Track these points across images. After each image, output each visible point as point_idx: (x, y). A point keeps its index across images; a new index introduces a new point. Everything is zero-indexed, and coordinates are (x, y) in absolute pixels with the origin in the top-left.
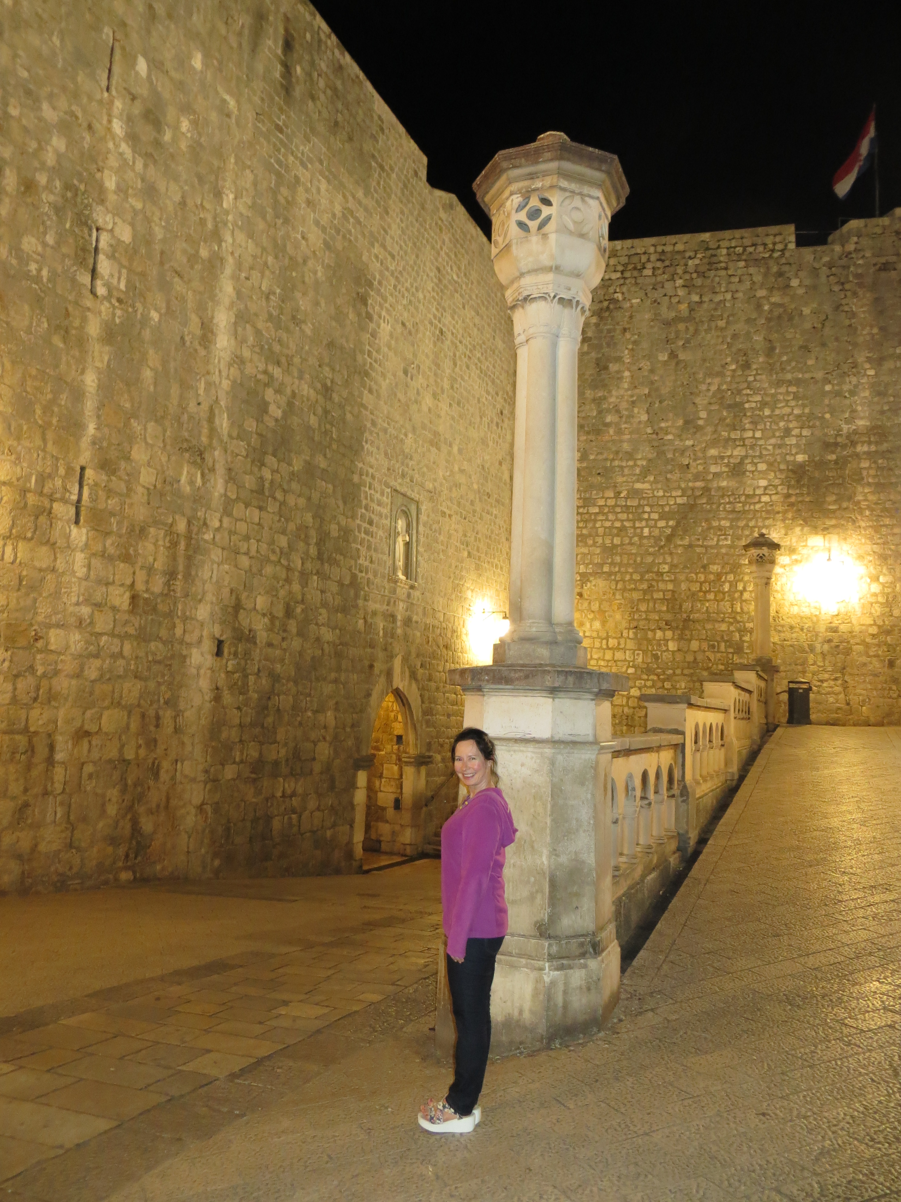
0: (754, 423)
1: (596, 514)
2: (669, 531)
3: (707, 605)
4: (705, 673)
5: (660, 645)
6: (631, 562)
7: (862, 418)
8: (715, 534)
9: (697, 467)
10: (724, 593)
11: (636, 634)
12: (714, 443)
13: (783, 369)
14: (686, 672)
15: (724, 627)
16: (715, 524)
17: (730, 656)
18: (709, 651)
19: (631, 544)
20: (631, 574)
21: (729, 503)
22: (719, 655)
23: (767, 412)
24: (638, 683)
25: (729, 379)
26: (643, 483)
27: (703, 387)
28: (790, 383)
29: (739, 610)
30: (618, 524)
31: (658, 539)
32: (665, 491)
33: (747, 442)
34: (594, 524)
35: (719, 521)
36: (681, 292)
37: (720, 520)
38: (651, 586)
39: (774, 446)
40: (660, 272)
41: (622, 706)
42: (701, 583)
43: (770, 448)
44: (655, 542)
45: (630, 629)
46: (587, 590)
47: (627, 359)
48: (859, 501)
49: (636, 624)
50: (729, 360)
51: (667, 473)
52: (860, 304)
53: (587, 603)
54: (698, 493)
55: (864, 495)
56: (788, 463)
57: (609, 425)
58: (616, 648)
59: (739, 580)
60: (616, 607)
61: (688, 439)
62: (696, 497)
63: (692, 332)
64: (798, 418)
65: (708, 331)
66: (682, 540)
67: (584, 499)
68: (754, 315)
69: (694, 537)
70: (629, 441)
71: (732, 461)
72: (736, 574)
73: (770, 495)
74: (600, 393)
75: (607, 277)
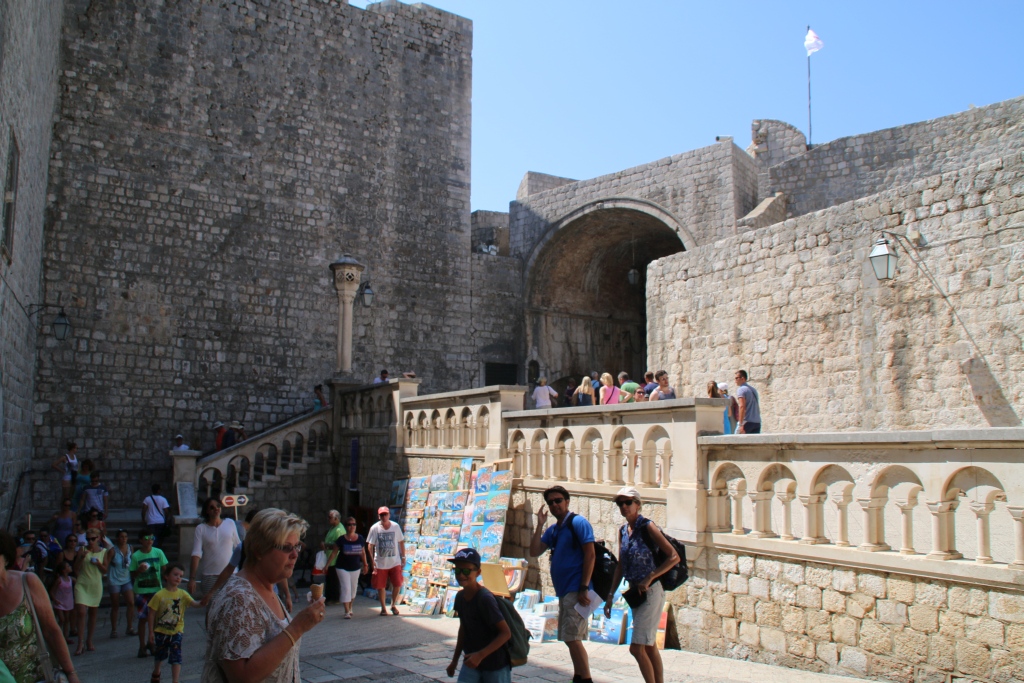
0: (307, 150)
1: (147, 209)
2: (222, 239)
3: (256, 318)
4: (251, 386)
5: (208, 356)
6: (183, 266)
7: (390, 167)
8: (265, 248)
9: (253, 180)
10: (271, 308)
11: (184, 343)
12: (270, 161)
13: (332, 108)
14: (233, 384)
15: (270, 341)
16: (266, 238)
17: (275, 370)
18: (255, 363)
19: (184, 247)
20: (182, 279)
21: (281, 220)
22: (264, 368)
23: (317, 142)
24: (185, 395)
25: (287, 102)
26: (200, 185)
27: (263, 104)
28: (337, 121)
29: (284, 326)
30: (170, 224)
31: (210, 246)
32: (220, 198)
33: (299, 165)
34: (145, 220)
36: (250, 6)
37: (270, 235)
38: (201, 294)
39: (321, 174)
41: (168, 419)
42: (251, 296)
43: (318, 175)
44: (208, 248)
45: (178, 337)
46: (132, 290)
47: (192, 54)
48: (384, 238)
49: (184, 332)
50: (288, 84)
51: (223, 179)
52: (394, 70)
53: (132, 305)
54: (252, 205)
55: (388, 233)
56: (332, 193)
57: (168, 117)
58: (163, 357)
59: (285, 296)
60: (164, 312)
61: (246, 150)
62: (250, 209)
63: (257, 47)
64: (342, 154)
65: (271, 51)
66: (235, 250)
67: (136, 190)
68: (312, 50)
69: (246, 249)
70: (188, 139)
71: (284, 180)
72: (283, 290)
73: (316, 220)
74: (161, 82)
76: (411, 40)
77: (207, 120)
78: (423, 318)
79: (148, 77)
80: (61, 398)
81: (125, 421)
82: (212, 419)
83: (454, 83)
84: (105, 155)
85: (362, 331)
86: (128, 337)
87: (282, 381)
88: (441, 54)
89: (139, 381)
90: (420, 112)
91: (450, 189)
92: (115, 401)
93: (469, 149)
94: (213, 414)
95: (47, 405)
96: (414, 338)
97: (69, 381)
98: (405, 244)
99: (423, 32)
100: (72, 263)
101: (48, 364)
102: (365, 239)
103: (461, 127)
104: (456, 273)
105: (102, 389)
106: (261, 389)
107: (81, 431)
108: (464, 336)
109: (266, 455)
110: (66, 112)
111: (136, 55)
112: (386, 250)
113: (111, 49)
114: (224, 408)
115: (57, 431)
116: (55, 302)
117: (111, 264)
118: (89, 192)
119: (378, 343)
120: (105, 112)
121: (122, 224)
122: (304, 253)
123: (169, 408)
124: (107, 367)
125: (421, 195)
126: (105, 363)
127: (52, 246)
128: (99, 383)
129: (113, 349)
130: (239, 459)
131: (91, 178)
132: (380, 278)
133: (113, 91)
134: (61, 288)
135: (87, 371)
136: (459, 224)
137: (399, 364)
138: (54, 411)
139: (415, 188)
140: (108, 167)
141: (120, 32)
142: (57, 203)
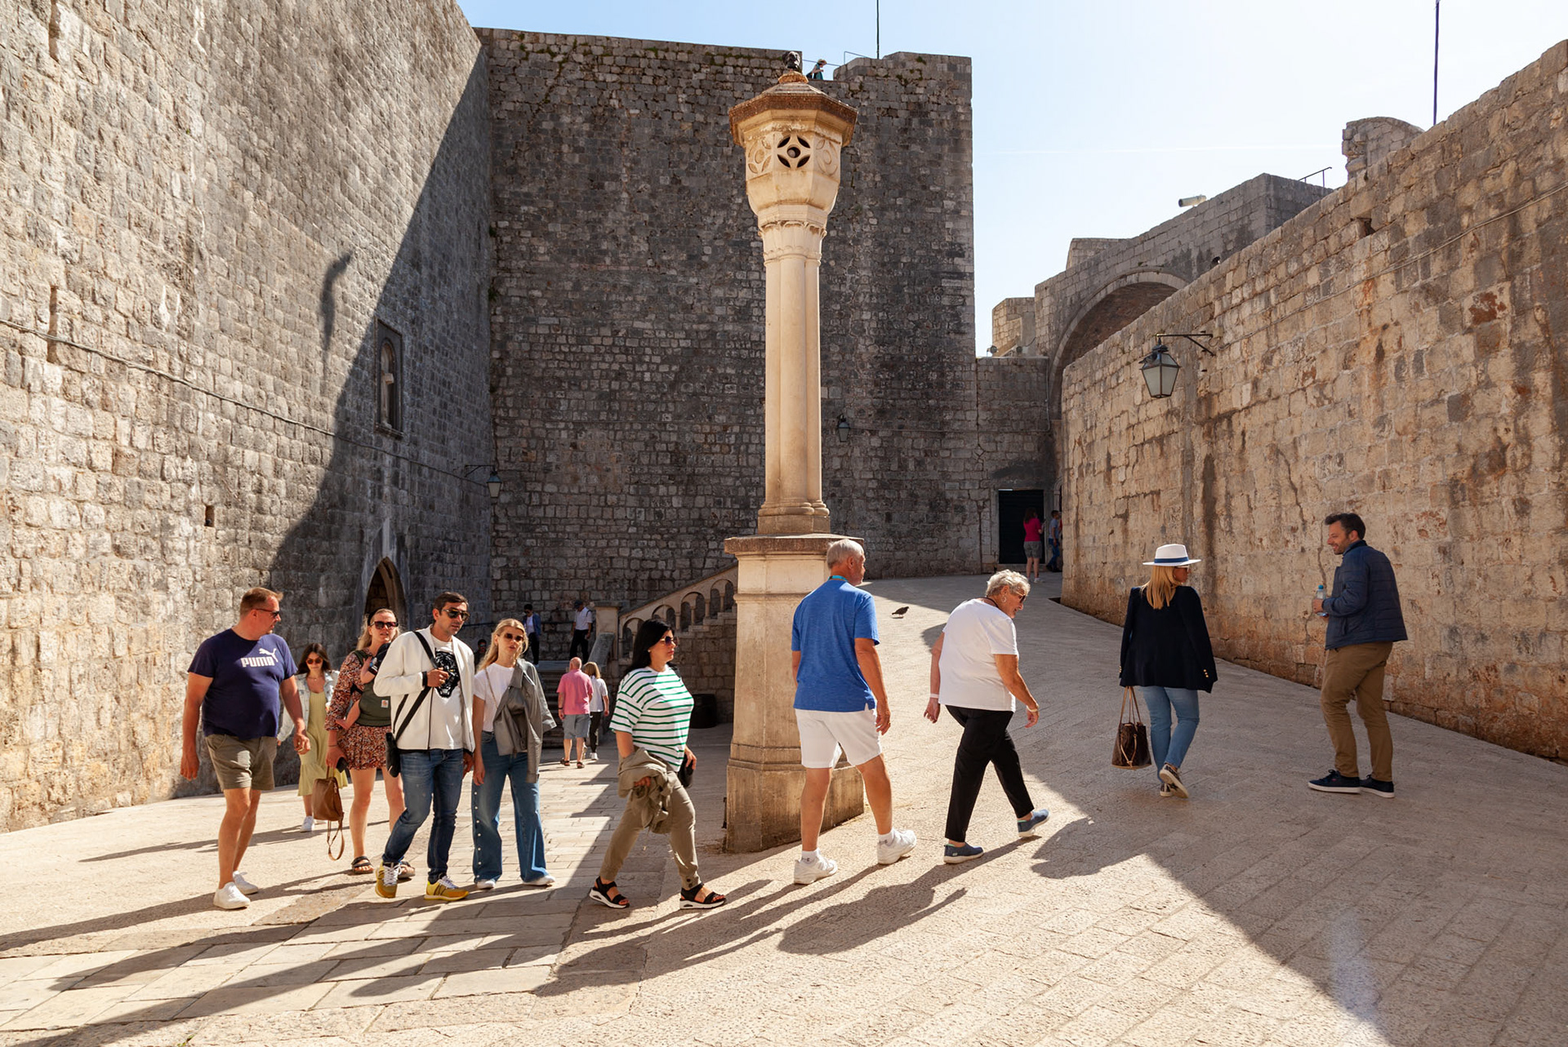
1: (591, 354)
2: (672, 377)
3: (713, 458)
4: (711, 531)
5: (663, 502)
6: (631, 409)
7: (865, 268)
8: (720, 382)
9: (701, 308)
10: (729, 445)
11: (637, 490)
12: (720, 283)
14: (691, 529)
15: (730, 481)
16: (720, 371)
17: (736, 512)
18: (714, 507)
19: (631, 389)
20: (631, 424)
21: (736, 349)
22: (724, 512)
24: (640, 543)
26: (644, 321)
27: (709, 220)
29: (745, 464)
30: (616, 367)
31: (659, 386)
32: (667, 332)
33: (753, 284)
34: (589, 366)
35: (725, 367)
36: (684, 109)
38: (653, 437)
40: (662, 82)
41: (624, 569)
42: (706, 435)
44: (657, 388)
45: (630, 484)
46: (581, 440)
47: (625, 178)
48: (861, 354)
49: (637, 479)
50: (735, 192)
51: (669, 312)
53: (581, 454)
54: (702, 336)
55: (866, 347)
57: (605, 253)
58: (616, 506)
59: (744, 432)
60: (615, 459)
61: (692, 276)
62: (700, 340)
63: (696, 156)
65: (712, 157)
66: (686, 386)
67: (578, 336)
69: (698, 385)
70: (627, 273)
71: (737, 304)
72: (742, 425)
74: (595, 215)
75: (601, 78)
76: (885, 105)
77: (647, 249)
78: (914, 442)
79: (581, 213)
80: (517, 553)
81: (580, 573)
83: (946, 148)
84: (543, 303)
85: (836, 463)
87: (745, 524)
88: (927, 113)
89: (593, 532)
90: (902, 194)
91: (945, 283)
92: (569, 553)
93: (970, 229)
94: (670, 562)
95: (504, 559)
96: (903, 466)
97: (524, 536)
98: (887, 358)
99: (902, 90)
100: (520, 417)
101: (503, 520)
102: (836, 358)
103: (959, 203)
104: (955, 385)
105: (557, 542)
106: (721, 534)
107: (538, 584)
108: (968, 460)
109: (693, 604)
110: (502, 264)
111: (566, 191)
112: (863, 367)
113: (541, 189)
114: (681, 556)
115: (515, 584)
116: (506, 459)
117: (559, 415)
118: (531, 344)
119: (857, 476)
120: (540, 259)
121: (566, 374)
123: (624, 557)
124: (560, 519)
125: (907, 296)
126: (558, 515)
127: (498, 403)
128: (553, 536)
129: (565, 500)
130: (665, 608)
131: (532, 330)
132: (857, 401)
133: (548, 235)
134: (511, 444)
135: (541, 524)
136: (960, 324)
138: (511, 565)
139: (898, 289)
140: (548, 316)
141: (548, 169)
142: (500, 359)
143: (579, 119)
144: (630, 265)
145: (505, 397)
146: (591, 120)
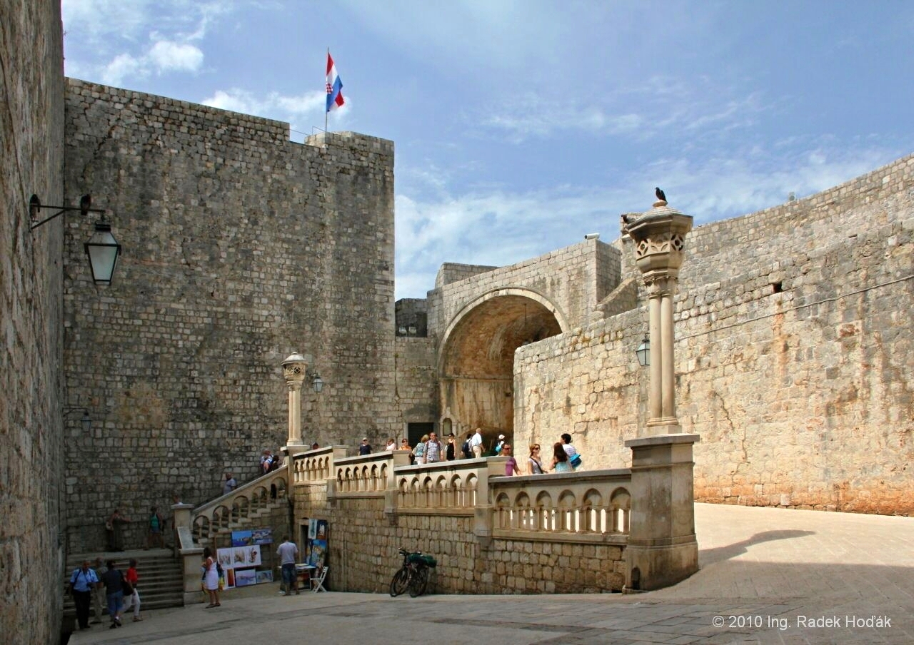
0: (260, 267)
1: (139, 326)
2: (198, 345)
3: (227, 402)
4: (226, 454)
5: (192, 434)
6: (169, 368)
7: (328, 274)
8: (232, 348)
9: (219, 296)
10: (238, 394)
11: (173, 425)
12: (232, 280)
13: (280, 231)
14: (212, 453)
15: (238, 419)
16: (232, 341)
17: (243, 441)
18: (228, 437)
19: (168, 353)
20: (169, 378)
21: (242, 326)
22: (235, 440)
23: (269, 260)
24: (176, 464)
25: (243, 230)
26: (179, 303)
27: (225, 234)
28: (283, 241)
29: (248, 407)
30: (158, 336)
31: (190, 350)
32: (195, 312)
33: (255, 280)
34: (138, 335)
36: (209, 153)
37: (235, 338)
38: (184, 388)
39: (273, 286)
40: (194, 132)
41: (165, 483)
42: (222, 386)
44: (188, 352)
45: (169, 421)
46: (133, 390)
47: (166, 199)
48: (324, 332)
49: (173, 417)
50: (243, 215)
51: (196, 298)
52: (328, 193)
53: (133, 400)
54: (219, 316)
55: (328, 328)
56: (282, 300)
57: (150, 252)
58: (159, 437)
59: (248, 384)
60: (157, 404)
61: (213, 272)
62: (218, 319)
63: (217, 187)
64: (289, 268)
65: (228, 190)
66: (208, 352)
67: (130, 312)
68: (261, 184)
69: (216, 351)
70: (167, 268)
71: (244, 294)
72: (247, 380)
73: (270, 322)
74: (143, 223)
75: (151, 124)
76: (342, 165)
77: (181, 251)
78: (358, 392)
79: (133, 221)
81: (133, 486)
82: (198, 481)
83: (379, 198)
85: (309, 406)
86: (132, 425)
87: (248, 449)
88: (367, 174)
89: (142, 457)
90: (351, 226)
91: (377, 287)
92: (125, 472)
93: (392, 252)
94: (198, 476)
95: (76, 479)
96: (351, 409)
97: (89, 460)
98: (341, 335)
99: (352, 157)
100: (86, 372)
101: (73, 449)
102: (308, 334)
103: (386, 235)
104: (383, 355)
105: (114, 465)
106: (233, 457)
107: (101, 496)
108: (391, 405)
109: (240, 504)
110: (73, 256)
111: (122, 204)
112: (326, 341)
113: (103, 201)
114: (206, 472)
115: (84, 497)
116: (76, 403)
117: (115, 370)
118: (95, 317)
119: (322, 415)
121: (122, 340)
122: (262, 349)
123: (165, 475)
124: (118, 447)
125: (353, 295)
126: (116, 444)
127: (70, 361)
129: (120, 434)
130: (221, 509)
131: (96, 306)
132: (322, 364)
134: (79, 392)
135: (103, 452)
136: (385, 314)
137: (339, 429)
138: (80, 483)
139: (348, 289)
140: (108, 297)
141: (109, 187)
142: (71, 328)
143: (134, 152)
144: (169, 262)
145: (74, 356)
146: (143, 153)
